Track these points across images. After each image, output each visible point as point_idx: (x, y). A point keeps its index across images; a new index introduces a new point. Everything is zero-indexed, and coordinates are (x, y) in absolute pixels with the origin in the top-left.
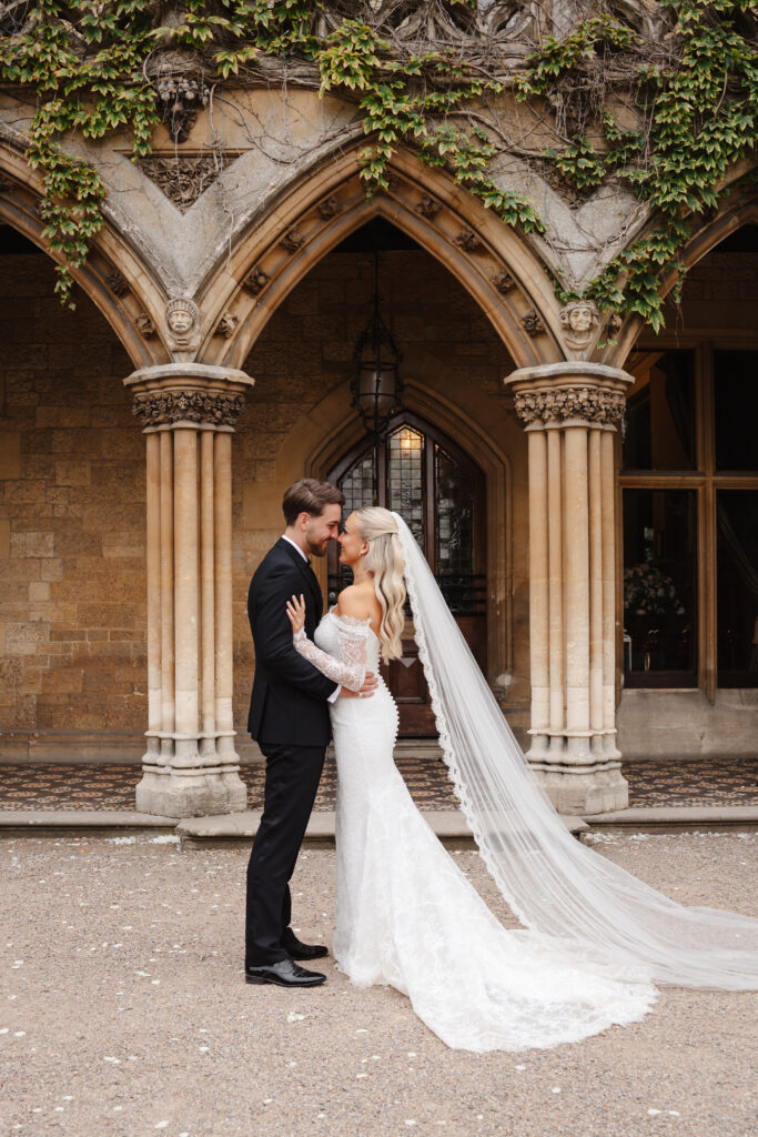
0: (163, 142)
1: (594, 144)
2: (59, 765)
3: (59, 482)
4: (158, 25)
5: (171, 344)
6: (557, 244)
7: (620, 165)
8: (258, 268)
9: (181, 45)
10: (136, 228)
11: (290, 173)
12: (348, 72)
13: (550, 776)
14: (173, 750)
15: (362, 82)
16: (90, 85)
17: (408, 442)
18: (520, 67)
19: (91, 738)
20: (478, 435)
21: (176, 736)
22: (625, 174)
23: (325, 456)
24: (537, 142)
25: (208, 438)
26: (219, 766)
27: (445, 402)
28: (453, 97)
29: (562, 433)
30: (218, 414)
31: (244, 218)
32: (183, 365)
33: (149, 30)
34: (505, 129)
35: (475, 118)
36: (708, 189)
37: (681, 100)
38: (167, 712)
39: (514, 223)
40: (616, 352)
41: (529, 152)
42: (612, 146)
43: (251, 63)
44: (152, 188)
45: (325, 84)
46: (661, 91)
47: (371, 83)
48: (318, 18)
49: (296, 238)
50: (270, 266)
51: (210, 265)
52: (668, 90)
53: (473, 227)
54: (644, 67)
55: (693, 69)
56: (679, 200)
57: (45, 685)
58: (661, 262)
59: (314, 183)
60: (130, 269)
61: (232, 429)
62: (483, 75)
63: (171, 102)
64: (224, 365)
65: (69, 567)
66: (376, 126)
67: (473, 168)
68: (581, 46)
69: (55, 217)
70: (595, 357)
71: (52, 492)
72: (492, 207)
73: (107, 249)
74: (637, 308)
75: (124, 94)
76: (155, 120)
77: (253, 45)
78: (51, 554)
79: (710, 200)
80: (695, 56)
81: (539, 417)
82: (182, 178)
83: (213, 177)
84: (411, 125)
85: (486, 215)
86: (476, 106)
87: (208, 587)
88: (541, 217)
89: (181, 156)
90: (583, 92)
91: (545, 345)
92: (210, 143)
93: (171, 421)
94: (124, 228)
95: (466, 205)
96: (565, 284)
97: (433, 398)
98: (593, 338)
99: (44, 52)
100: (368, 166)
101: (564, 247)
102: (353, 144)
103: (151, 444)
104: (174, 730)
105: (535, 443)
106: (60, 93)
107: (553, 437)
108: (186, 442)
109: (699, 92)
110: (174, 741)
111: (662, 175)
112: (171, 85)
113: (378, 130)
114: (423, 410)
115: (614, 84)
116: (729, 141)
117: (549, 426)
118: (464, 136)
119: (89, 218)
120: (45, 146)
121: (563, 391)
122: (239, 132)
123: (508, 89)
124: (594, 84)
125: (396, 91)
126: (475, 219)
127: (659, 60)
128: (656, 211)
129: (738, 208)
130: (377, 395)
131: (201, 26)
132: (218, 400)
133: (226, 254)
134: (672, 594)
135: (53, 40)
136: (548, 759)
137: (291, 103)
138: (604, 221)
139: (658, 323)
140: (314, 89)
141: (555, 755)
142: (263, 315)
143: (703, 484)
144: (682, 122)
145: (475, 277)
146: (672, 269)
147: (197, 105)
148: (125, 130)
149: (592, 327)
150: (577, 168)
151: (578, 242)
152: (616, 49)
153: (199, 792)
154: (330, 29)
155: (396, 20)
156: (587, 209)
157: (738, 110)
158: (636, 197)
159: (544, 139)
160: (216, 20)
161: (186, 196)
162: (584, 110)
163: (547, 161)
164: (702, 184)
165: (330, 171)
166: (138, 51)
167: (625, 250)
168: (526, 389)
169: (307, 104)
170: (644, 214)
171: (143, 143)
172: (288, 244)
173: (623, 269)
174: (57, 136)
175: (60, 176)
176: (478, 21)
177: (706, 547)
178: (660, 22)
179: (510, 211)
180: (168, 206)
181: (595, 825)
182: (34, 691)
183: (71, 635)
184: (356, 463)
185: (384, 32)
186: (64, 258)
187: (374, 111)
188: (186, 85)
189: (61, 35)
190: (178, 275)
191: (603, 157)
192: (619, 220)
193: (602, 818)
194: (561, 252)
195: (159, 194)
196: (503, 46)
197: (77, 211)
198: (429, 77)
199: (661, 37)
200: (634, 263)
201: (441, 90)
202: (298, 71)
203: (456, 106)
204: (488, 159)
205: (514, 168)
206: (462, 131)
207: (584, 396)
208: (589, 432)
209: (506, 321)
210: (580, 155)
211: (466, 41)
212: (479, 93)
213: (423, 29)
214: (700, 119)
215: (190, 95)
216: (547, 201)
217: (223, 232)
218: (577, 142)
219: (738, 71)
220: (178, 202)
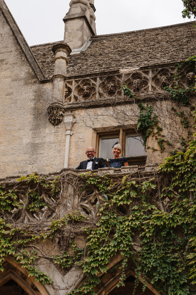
6: (56, 287)
18: (47, 230)
28: (26, 241)
41: (50, 257)
46: (89, 235)
62: (36, 233)
86: (34, 243)
88: (51, 278)
101: (58, 288)
127: (91, 224)
128: (85, 275)
151: (63, 286)
167: (74, 289)
191: (72, 257)
194: (57, 290)
199: (96, 217)
205: (45, 263)
206: (30, 251)
211: (34, 222)
212: (34, 239)
216: (54, 273)
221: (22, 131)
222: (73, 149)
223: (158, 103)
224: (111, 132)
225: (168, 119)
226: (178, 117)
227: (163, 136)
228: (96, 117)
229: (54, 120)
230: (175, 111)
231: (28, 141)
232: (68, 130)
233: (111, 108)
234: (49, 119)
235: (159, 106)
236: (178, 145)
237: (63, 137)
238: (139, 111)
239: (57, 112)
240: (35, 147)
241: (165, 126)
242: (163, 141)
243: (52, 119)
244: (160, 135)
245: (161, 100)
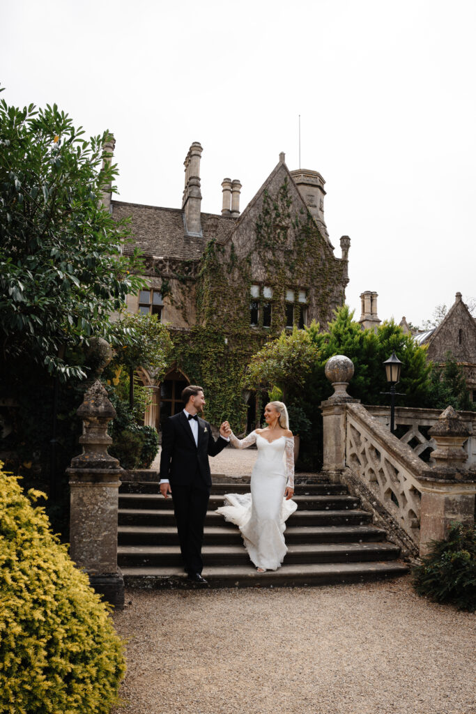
40: (157, 385)
74: (160, 380)
91: (148, 383)
96: (151, 376)
98: (154, 383)
139: (163, 381)
146: (165, 375)
173: (159, 375)
207: (153, 390)
208: (153, 395)
225: (175, 289)
227: (173, 298)
230: (179, 286)
235: (171, 282)
238: (162, 282)
241: (174, 293)
245: (173, 278)
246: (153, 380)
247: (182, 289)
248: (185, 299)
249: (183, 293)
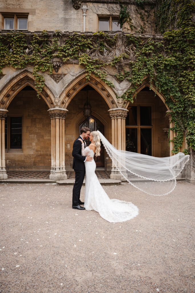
0: (54, 72)
1: (122, 73)
2: (37, 172)
3: (37, 127)
4: (53, 54)
5: (55, 105)
6: (116, 89)
7: (127, 77)
8: (69, 93)
9: (57, 57)
10: (50, 86)
11: (74, 77)
12: (84, 61)
13: (115, 174)
14: (55, 170)
15: (86, 63)
16: (42, 63)
17: (92, 121)
18: (111, 61)
19: (42, 167)
20: (103, 120)
21: (56, 167)
22: (127, 78)
23: (79, 123)
24: (113, 73)
25: (61, 120)
26: (63, 172)
27: (98, 114)
28: (100, 66)
29: (117, 119)
30: (63, 116)
31: (67, 85)
32: (57, 108)
33: (52, 54)
34: (108, 71)
35: (104, 69)
36: (141, 81)
37: (136, 67)
38: (54, 164)
39: (110, 86)
40: (126, 106)
41: (112, 75)
42: (125, 74)
43: (68, 60)
44: (52, 80)
45: (80, 63)
46: (133, 65)
47: (87, 63)
48: (79, 53)
49: (75, 88)
50: (71, 92)
51: (61, 92)
52: (134, 65)
53: (103, 86)
54: (130, 61)
55: (138, 62)
56: (136, 82)
57: (35, 159)
58: (133, 92)
59: (78, 79)
60: (49, 93)
61: (64, 118)
62: (105, 62)
63: (56, 66)
64: (64, 108)
65: (39, 140)
66: (88, 70)
67: (103, 77)
68: (121, 58)
69: (37, 84)
70: (122, 107)
71: (36, 128)
72: (106, 83)
73: (45, 89)
74: (129, 99)
75: (48, 65)
76: (53, 69)
77: (69, 57)
78: (36, 138)
79: (141, 82)
80: (139, 60)
81: (114, 117)
82: (57, 78)
83: (62, 78)
84: (94, 70)
85: (105, 84)
86: (104, 67)
87: (61, 143)
88: (114, 85)
89: (57, 75)
90: (121, 65)
91: (114, 105)
92: (61, 73)
93: (55, 117)
94: (48, 86)
95: (102, 83)
96: (118, 96)
97: (96, 114)
98: (122, 104)
99: (35, 58)
100: (87, 76)
102: (84, 73)
103: (52, 121)
104: (55, 166)
105: (113, 121)
106: (38, 64)
107: (116, 120)
108: (57, 120)
109: (139, 65)
110: (55, 168)
111: (133, 78)
112: (55, 63)
113: (88, 71)
114: (94, 116)
115: (126, 64)
116: (144, 73)
117: (115, 118)
118: (102, 72)
119: (42, 84)
120: (35, 73)
121: (117, 113)
122: (66, 71)
123: (109, 64)
124: (123, 64)
125: (91, 65)
126: (104, 85)
127: (133, 60)
128: (132, 84)
129: (145, 84)
130: (87, 113)
131: (60, 54)
132: (63, 114)
133: (64, 90)
134: (133, 144)
135: (37, 56)
136: (115, 171)
137: (75, 66)
138: (124, 86)
139: (132, 102)
140: (78, 64)
141: (116, 170)
142: (70, 100)
143: (138, 127)
144: (136, 70)
145: (103, 94)
146: (135, 93)
147: (60, 66)
148: (48, 70)
149: (122, 102)
150: (120, 77)
151: (120, 89)
152: (126, 58)
153: (60, 176)
154: (81, 55)
155: (91, 53)
156: (121, 84)
157: (145, 68)
158: (129, 82)
159: (114, 72)
160: (63, 53)
161: (58, 81)
162: (121, 68)
163: (115, 76)
164: (140, 80)
165: (80, 77)
166: (50, 58)
167: (127, 90)
168: (111, 112)
169: (77, 67)
170: (130, 84)
171: (51, 73)
172: (74, 89)
173: (127, 93)
174: (37, 71)
175: (38, 78)
176: (104, 54)
177: (139, 137)
178: (133, 54)
179: (109, 84)
180: (55, 82)
181: (123, 181)
182: (33, 160)
183: (39, 151)
184: (84, 124)
185: (89, 55)
186: (38, 91)
187: (88, 68)
188: (58, 63)
189: (38, 55)
190: (56, 94)
191: (124, 75)
192: (126, 85)
193: (124, 180)
194: (117, 90)
195: (54, 81)
196: (108, 58)
197: (40, 83)
198: (96, 62)
199: (133, 57)
200: (129, 92)
201: (98, 64)
202: (76, 61)
203: (101, 67)
204: (106, 75)
205: (110, 77)
206: (102, 71)
207: (121, 113)
208: (121, 119)
209: (108, 101)
210: (120, 75)
211: (102, 57)
212: (104, 65)
213: (96, 55)
214: (139, 69)
215: (58, 65)
216: (115, 82)
217: (64, 87)
218: (120, 73)
219: (145, 62)
220: (56, 82)
221: (58, 10)
222: (87, 24)
223: (129, 6)
224: (106, 17)
225: (134, 15)
226: (139, 15)
227: (132, 23)
228: (98, 8)
229: (77, 6)
230: (137, 11)
231: (62, 16)
232: (85, 13)
233: (106, 4)
234: (73, 6)
235: (130, 7)
236: (139, 29)
237: (82, 17)
238: (120, 8)
239: (78, 2)
240: (66, 20)
241: (133, 18)
242: (132, 25)
243: (76, 6)
244: (130, 22)
245: (132, 4)
246: (121, 100)
247: (141, 14)
248: (144, 24)
249: (142, 19)
